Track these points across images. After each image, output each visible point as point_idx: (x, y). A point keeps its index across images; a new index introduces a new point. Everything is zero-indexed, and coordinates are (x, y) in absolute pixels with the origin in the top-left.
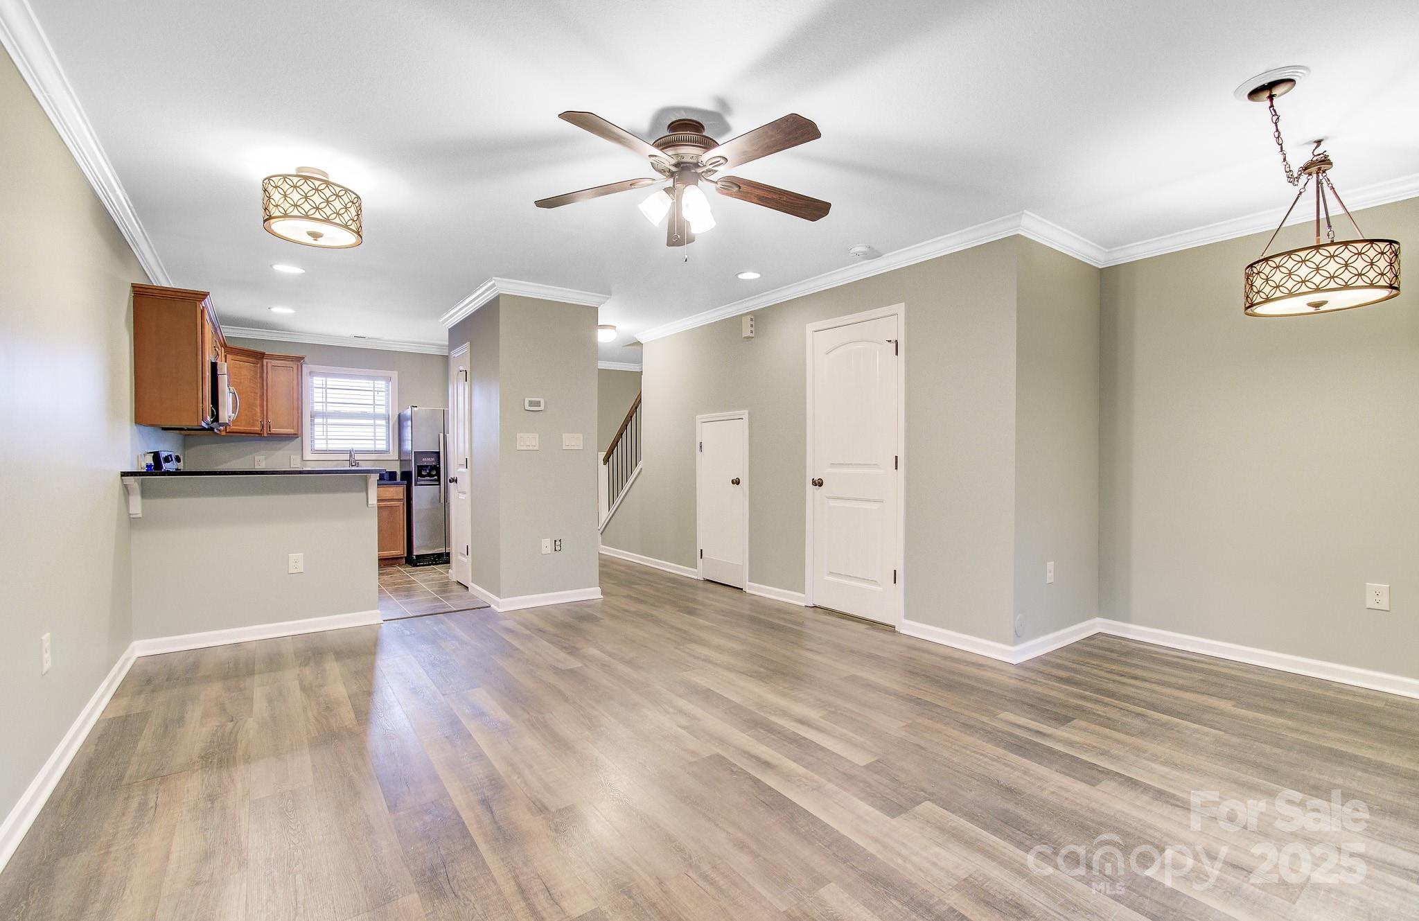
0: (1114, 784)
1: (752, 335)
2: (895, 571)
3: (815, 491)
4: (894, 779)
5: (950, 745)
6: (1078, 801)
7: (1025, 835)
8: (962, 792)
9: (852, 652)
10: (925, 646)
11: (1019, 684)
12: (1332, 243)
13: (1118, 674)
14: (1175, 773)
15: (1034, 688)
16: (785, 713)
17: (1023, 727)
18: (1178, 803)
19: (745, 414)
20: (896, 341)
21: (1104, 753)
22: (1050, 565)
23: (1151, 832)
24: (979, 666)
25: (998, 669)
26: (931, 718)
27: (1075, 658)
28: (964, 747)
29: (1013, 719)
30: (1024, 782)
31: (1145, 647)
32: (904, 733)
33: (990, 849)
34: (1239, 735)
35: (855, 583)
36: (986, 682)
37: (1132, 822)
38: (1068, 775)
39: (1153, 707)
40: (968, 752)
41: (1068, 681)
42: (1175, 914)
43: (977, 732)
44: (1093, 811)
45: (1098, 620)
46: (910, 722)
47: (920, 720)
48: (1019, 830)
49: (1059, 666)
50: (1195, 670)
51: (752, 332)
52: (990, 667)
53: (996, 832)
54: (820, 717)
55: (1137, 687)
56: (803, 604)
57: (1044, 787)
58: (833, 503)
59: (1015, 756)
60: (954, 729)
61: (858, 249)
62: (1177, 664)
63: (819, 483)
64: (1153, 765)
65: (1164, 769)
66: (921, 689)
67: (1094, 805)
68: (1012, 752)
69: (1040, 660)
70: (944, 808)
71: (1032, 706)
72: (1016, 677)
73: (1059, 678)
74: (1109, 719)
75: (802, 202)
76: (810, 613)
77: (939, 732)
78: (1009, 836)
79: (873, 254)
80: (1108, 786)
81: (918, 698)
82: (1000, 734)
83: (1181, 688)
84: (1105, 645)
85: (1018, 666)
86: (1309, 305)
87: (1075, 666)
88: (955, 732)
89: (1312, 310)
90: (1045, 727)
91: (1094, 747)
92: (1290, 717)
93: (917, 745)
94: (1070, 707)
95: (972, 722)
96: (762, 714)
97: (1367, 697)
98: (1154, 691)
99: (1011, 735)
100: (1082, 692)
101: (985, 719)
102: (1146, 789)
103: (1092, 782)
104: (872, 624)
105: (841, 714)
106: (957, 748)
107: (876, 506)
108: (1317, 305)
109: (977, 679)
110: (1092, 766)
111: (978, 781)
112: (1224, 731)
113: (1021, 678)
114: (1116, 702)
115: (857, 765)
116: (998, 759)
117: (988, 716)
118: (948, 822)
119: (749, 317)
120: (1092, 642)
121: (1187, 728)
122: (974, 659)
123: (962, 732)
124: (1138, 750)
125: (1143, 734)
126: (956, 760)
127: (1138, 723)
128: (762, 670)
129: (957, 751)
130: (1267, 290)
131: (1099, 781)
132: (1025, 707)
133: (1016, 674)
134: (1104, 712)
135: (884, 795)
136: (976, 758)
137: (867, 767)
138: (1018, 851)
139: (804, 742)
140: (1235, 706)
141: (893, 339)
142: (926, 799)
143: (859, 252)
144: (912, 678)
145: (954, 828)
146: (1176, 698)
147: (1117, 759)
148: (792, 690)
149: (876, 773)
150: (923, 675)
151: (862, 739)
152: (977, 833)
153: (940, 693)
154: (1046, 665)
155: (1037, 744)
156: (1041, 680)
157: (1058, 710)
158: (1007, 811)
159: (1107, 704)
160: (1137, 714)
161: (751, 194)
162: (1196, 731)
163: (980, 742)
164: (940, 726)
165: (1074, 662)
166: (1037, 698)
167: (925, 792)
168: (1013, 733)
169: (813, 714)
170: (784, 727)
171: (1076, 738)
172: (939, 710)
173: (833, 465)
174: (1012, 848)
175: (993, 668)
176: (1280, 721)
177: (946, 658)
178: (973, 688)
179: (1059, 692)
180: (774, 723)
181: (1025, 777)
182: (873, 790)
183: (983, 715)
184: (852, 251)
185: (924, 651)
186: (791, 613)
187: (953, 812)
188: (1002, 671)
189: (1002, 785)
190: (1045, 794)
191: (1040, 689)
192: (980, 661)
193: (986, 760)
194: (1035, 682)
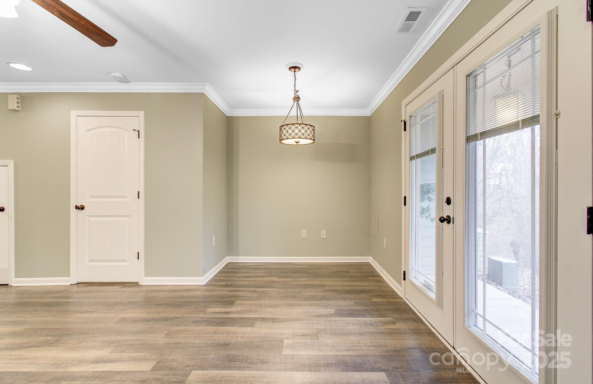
0: (259, 323)
1: (18, 109)
2: (138, 253)
3: (78, 213)
4: (171, 369)
5: (192, 335)
6: (251, 336)
7: (240, 363)
8: (206, 357)
9: (116, 304)
10: (156, 288)
11: (209, 293)
12: (303, 124)
13: (241, 277)
14: (274, 309)
15: (215, 293)
16: (80, 362)
17: (219, 312)
18: (279, 320)
19: (11, 163)
20: (139, 131)
21: (251, 311)
22: (214, 238)
23: (277, 336)
24: (189, 290)
25: (198, 289)
26: (177, 325)
27: (225, 275)
28: (199, 334)
29: (214, 310)
30: (229, 338)
31: (245, 264)
32: (167, 340)
33: (230, 378)
34: (283, 288)
35: (112, 264)
36: (195, 297)
37: (270, 335)
38: (244, 326)
39: (257, 287)
40: (201, 335)
41: (226, 286)
42: (296, 364)
43: (201, 323)
44: (257, 337)
45: (228, 257)
46: (167, 332)
47: (172, 329)
48: (237, 362)
49: (220, 281)
50: (261, 269)
51: (18, 107)
52: (194, 290)
53: (229, 368)
54: (110, 353)
55: (249, 281)
56: (69, 284)
57: (237, 336)
58: (92, 219)
59: (221, 327)
60: (190, 326)
61: (117, 74)
62: (257, 268)
63: (82, 208)
64: (266, 309)
65: (270, 309)
66: (166, 312)
67: (257, 335)
68: (220, 326)
69: (212, 280)
70: (202, 370)
71: (218, 302)
72: (206, 290)
73: (223, 285)
74: (246, 296)
75: (98, 31)
76: (75, 289)
77: (185, 331)
78: (234, 367)
79: (124, 80)
80: (258, 324)
81: (166, 317)
82: (211, 320)
83: (261, 277)
84: (232, 267)
85: (206, 285)
86: (295, 142)
87: (226, 279)
88: (191, 327)
89: (296, 144)
90: (227, 309)
91: (246, 310)
92: (291, 277)
93: (175, 343)
94: (232, 297)
95: (198, 319)
96: (61, 370)
97: (303, 265)
98: (255, 281)
99: (216, 318)
100: (233, 289)
101: (202, 315)
102: (269, 319)
103: (252, 325)
104: (123, 284)
105: (123, 345)
106: (196, 335)
107: (124, 219)
108: (297, 142)
109: (191, 297)
110: (249, 319)
111: (211, 347)
112: (278, 288)
113: (209, 290)
114: (245, 289)
115: (146, 371)
116: (215, 332)
117: (202, 314)
118: (207, 376)
119: (16, 96)
120: (228, 267)
121: (269, 291)
122: (186, 288)
123: (195, 326)
124: (260, 305)
125: (258, 298)
126: (197, 342)
127: (255, 294)
128: (49, 338)
129: (196, 337)
130: (287, 135)
131: (254, 324)
132: (216, 303)
133: (206, 289)
134: (244, 294)
135: (169, 381)
136: (206, 336)
137: (153, 369)
138: (241, 372)
139: (104, 374)
140: (277, 278)
141: (137, 129)
142: (192, 370)
143: (117, 76)
144: (159, 308)
145: (210, 378)
146: (262, 281)
147: (255, 312)
148: (80, 343)
149: (159, 370)
150: (164, 304)
151: (144, 354)
152: (221, 374)
153: (176, 311)
154: (215, 281)
155: (227, 318)
156: (217, 289)
157: (228, 300)
158: (228, 355)
159: (243, 291)
160: (254, 291)
161: (54, 7)
162: (272, 291)
163: (204, 328)
164: (183, 328)
165: (225, 277)
166: (219, 297)
167: (190, 367)
168: (216, 317)
169: (105, 353)
170: (84, 371)
171: (239, 309)
172: (179, 320)
173: (92, 197)
174: (237, 372)
175: (195, 290)
176: (290, 279)
177: (172, 291)
178: (191, 302)
179: (224, 292)
180: (73, 372)
181: (229, 335)
182: (162, 381)
183: (200, 314)
184: (112, 74)
185: (159, 291)
186: (60, 292)
187: (207, 370)
188: (200, 290)
189: (222, 344)
190: (239, 339)
191: (218, 293)
192: (188, 288)
193: (210, 335)
194: (215, 290)
